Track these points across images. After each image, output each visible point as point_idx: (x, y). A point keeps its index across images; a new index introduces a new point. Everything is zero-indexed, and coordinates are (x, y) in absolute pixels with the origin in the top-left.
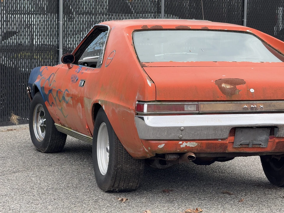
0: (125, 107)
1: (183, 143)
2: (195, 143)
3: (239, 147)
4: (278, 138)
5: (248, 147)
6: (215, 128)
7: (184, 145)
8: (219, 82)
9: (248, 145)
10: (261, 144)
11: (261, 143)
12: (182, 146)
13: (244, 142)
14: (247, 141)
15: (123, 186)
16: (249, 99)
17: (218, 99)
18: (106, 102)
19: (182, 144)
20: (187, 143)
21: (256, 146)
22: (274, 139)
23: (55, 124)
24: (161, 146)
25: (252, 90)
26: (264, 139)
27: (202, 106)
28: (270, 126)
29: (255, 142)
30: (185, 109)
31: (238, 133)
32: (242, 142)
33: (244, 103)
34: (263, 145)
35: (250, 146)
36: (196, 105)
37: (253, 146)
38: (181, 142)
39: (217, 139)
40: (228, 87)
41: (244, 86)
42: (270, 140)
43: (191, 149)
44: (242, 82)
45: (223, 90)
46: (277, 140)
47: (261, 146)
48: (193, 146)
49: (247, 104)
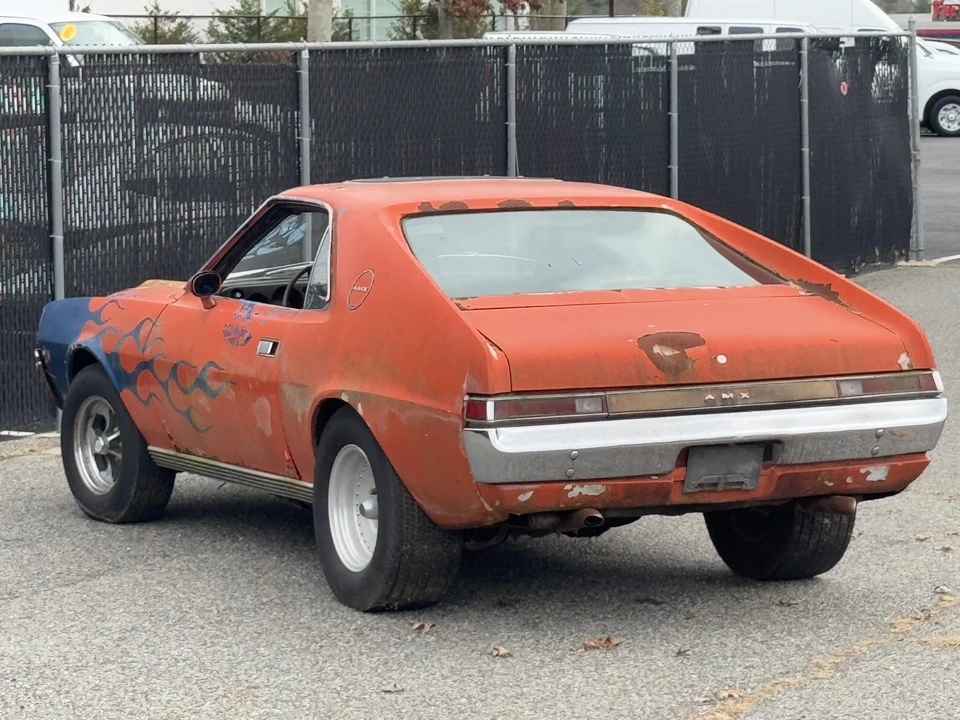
0: (429, 409)
1: (573, 487)
2: (600, 487)
3: (697, 490)
4: (782, 466)
5: (715, 491)
6: (647, 450)
7: (575, 491)
8: (646, 342)
9: (716, 485)
10: (743, 483)
11: (744, 480)
12: (570, 495)
13: (708, 479)
14: (713, 478)
15: (411, 594)
16: (715, 380)
17: (649, 383)
18: (365, 398)
19: (572, 490)
20: (582, 487)
21: (734, 487)
22: (772, 468)
23: (150, 448)
24: (524, 498)
25: (722, 359)
26: (750, 469)
27: (614, 399)
28: (765, 439)
29: (731, 479)
30: (578, 409)
31: (693, 460)
32: (702, 481)
33: (707, 391)
34: (749, 484)
35: (720, 488)
36: (599, 399)
37: (727, 488)
38: (568, 487)
39: (648, 476)
40: (668, 352)
41: (702, 349)
42: (763, 472)
43: (588, 502)
44: (696, 341)
45: (657, 360)
46: (779, 473)
47: (744, 487)
48: (596, 494)
49: (711, 391)
